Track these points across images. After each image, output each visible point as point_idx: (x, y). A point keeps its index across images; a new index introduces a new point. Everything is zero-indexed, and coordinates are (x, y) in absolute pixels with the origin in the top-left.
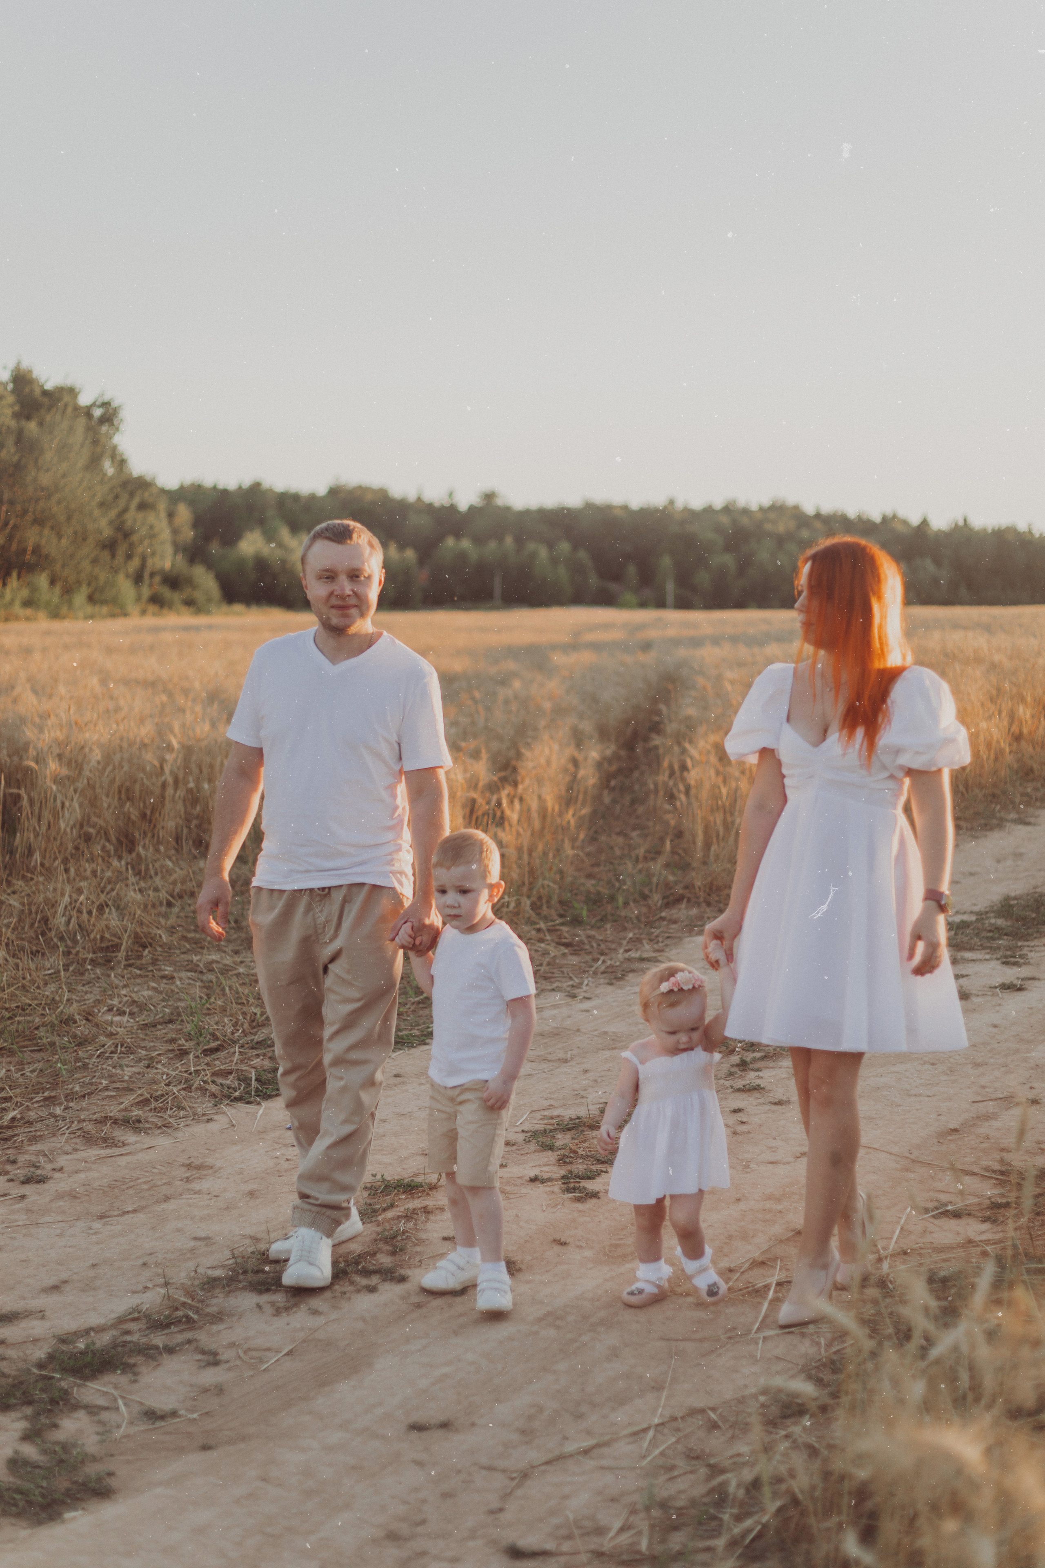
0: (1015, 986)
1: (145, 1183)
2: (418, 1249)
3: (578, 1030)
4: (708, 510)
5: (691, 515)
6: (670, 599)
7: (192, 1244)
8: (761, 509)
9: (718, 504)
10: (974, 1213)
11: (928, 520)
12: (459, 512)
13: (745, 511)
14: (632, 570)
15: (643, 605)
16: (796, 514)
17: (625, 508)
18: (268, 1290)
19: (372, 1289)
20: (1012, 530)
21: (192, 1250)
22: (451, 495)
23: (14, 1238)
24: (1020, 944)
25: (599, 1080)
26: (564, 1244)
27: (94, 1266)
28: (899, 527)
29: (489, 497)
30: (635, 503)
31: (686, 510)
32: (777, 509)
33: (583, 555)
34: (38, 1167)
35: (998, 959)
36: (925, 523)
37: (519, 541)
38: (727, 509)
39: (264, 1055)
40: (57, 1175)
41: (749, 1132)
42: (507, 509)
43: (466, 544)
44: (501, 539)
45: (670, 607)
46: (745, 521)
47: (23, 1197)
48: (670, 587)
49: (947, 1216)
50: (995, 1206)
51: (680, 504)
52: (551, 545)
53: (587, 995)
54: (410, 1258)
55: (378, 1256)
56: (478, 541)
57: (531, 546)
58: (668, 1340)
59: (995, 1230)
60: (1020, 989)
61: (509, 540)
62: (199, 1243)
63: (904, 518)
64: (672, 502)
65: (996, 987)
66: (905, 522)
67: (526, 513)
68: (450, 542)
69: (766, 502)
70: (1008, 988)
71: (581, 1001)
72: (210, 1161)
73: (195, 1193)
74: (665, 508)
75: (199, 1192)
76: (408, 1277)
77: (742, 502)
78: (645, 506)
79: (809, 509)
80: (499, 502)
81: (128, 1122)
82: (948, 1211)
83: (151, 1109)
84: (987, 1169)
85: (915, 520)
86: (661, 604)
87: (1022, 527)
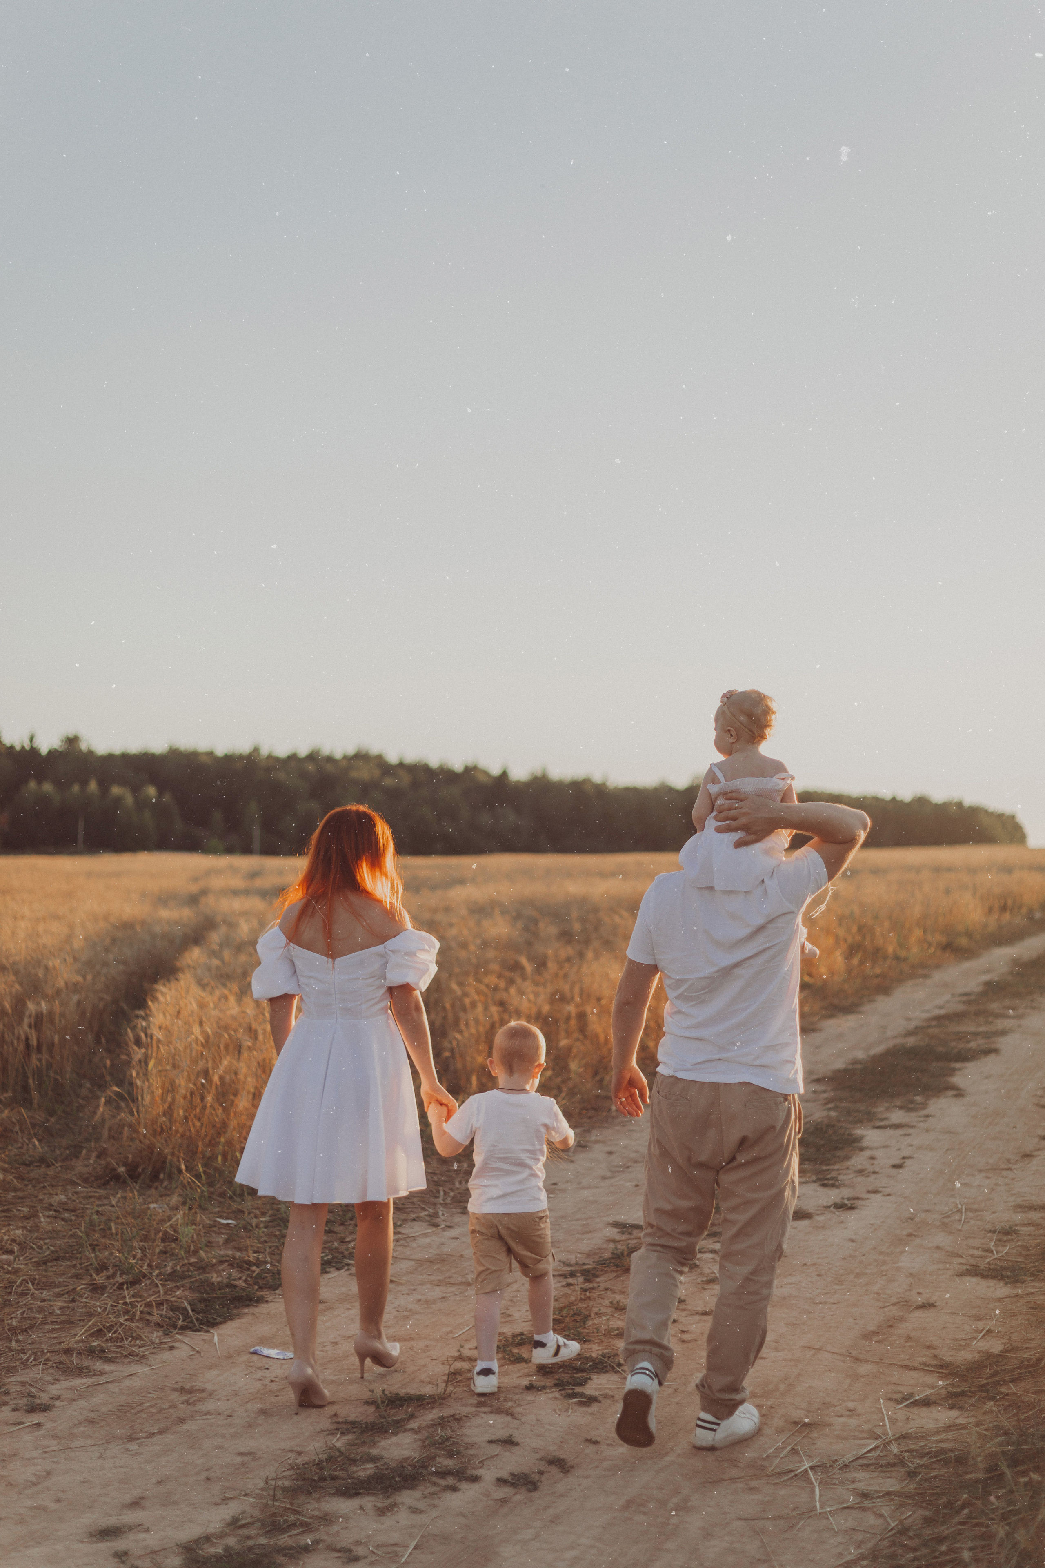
0: (846, 1205)
1: (152, 1406)
2: (472, 1452)
3: (462, 1256)
4: (293, 757)
5: (275, 763)
6: (256, 845)
7: (239, 1459)
8: (345, 757)
9: (303, 752)
10: (938, 1401)
11: (507, 771)
12: (40, 754)
13: (330, 759)
14: (218, 816)
15: (230, 850)
16: (380, 761)
17: (211, 754)
18: (357, 1494)
19: (454, 1489)
20: (586, 781)
21: (243, 1464)
22: (31, 739)
23: (58, 1463)
24: (824, 1168)
25: (515, 1299)
26: (596, 1443)
27: (159, 1482)
28: (482, 778)
29: (72, 741)
30: (220, 751)
31: (270, 757)
32: (361, 757)
33: (167, 798)
34: (34, 1397)
35: (814, 1182)
36: (504, 774)
37: (104, 786)
38: (312, 757)
39: (183, 1286)
40: (58, 1403)
41: (696, 1340)
42: (91, 752)
43: (48, 787)
44: (84, 783)
45: (256, 853)
46: (329, 767)
47: (39, 1425)
48: (256, 832)
49: (918, 1405)
50: (956, 1395)
51: (264, 751)
52: (136, 789)
53: (448, 1224)
54: (469, 1461)
55: (438, 1460)
56: (60, 785)
57: (116, 790)
58: (745, 1519)
59: (966, 1415)
60: (852, 1208)
61: (93, 786)
62: (246, 1459)
63: (484, 768)
64: (256, 750)
65: (829, 1207)
66: (486, 773)
67: (110, 758)
68: (32, 785)
69: (351, 750)
70: (839, 1206)
71: (444, 1230)
72: (198, 1384)
73: (205, 1414)
74: (250, 755)
75: (208, 1413)
76: (480, 1477)
77: (326, 751)
78: (229, 753)
79: (392, 758)
80: (83, 747)
81: (94, 1352)
82: (916, 1400)
83: (107, 1340)
84: (925, 1364)
85: (495, 771)
86: (247, 850)
87: (597, 778)
